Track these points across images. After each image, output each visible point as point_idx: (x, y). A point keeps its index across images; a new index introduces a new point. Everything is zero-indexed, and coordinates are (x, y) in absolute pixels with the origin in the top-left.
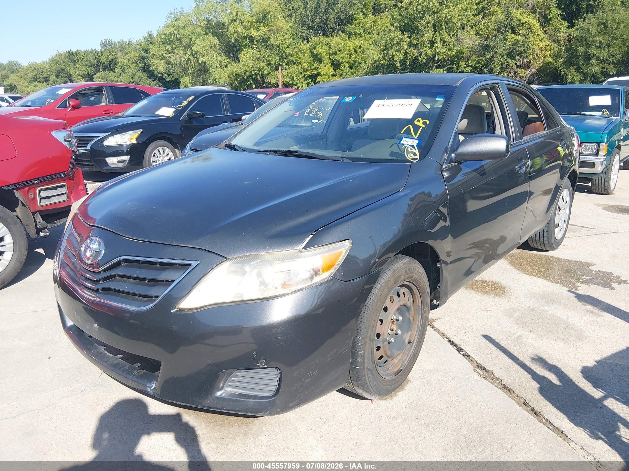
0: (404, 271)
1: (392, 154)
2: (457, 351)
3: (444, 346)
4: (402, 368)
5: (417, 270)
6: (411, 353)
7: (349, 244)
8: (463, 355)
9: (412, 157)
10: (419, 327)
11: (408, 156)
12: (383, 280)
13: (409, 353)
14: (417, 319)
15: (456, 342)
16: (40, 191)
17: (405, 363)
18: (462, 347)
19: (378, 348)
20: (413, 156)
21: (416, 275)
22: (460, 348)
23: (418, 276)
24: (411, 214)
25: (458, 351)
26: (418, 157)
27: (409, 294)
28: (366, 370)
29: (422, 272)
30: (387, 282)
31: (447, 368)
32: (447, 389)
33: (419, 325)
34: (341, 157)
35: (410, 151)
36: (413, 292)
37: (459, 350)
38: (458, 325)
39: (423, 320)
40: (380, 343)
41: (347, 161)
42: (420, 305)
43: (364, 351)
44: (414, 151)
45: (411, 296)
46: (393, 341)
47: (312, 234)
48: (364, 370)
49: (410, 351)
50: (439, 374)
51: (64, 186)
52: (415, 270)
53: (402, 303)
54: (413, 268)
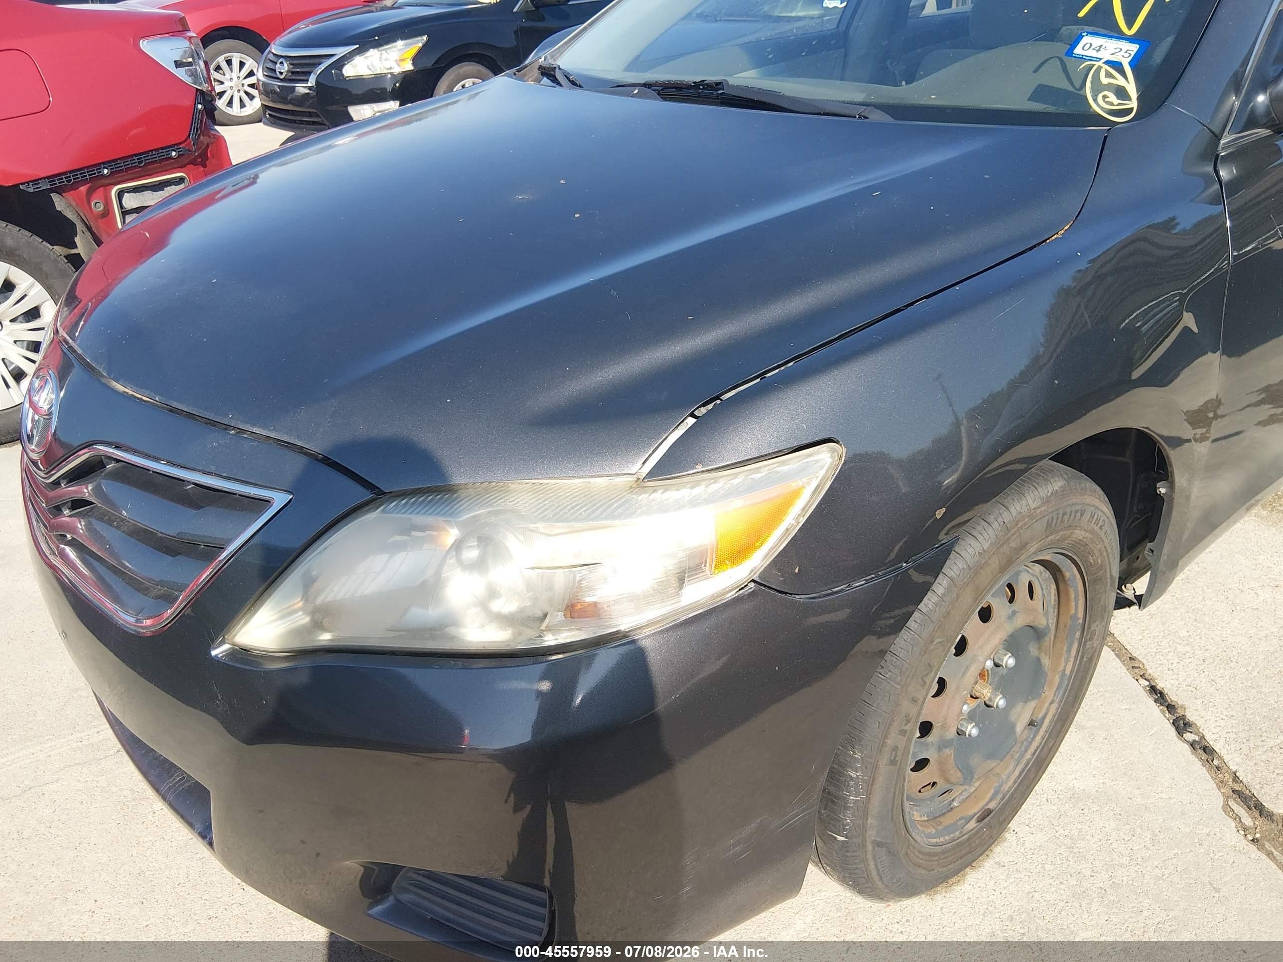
0: (1039, 527)
1: (1041, 92)
2: (1173, 729)
3: (1133, 706)
4: (991, 806)
5: (1087, 516)
6: (1028, 756)
7: (829, 460)
8: (1192, 744)
9: (1112, 104)
10: (1066, 679)
11: (1095, 100)
12: (961, 564)
13: (1022, 756)
14: (1065, 655)
15: (1173, 696)
16: (120, 195)
17: (1006, 787)
18: (1191, 717)
19: (921, 764)
20: (1116, 101)
21: (1083, 533)
22: (1183, 717)
23: (1087, 535)
24: (1081, 291)
25: (1177, 729)
26: (1134, 104)
27: (1045, 580)
28: (870, 848)
29: (1104, 517)
30: (976, 569)
31: (1137, 792)
32: (1133, 875)
33: (1068, 672)
34: (860, 104)
35: (1105, 81)
36: (1063, 577)
37: (1182, 725)
38: (1183, 633)
39: (1082, 657)
40: (927, 750)
41: (877, 116)
42: (1081, 615)
43: (869, 794)
44: (1120, 81)
45: (1054, 586)
46: (975, 732)
47: (692, 415)
48: (864, 845)
49: (1026, 751)
50: (1111, 814)
51: (181, 180)
52: (1082, 515)
53: (1020, 621)
54: (1077, 511)
